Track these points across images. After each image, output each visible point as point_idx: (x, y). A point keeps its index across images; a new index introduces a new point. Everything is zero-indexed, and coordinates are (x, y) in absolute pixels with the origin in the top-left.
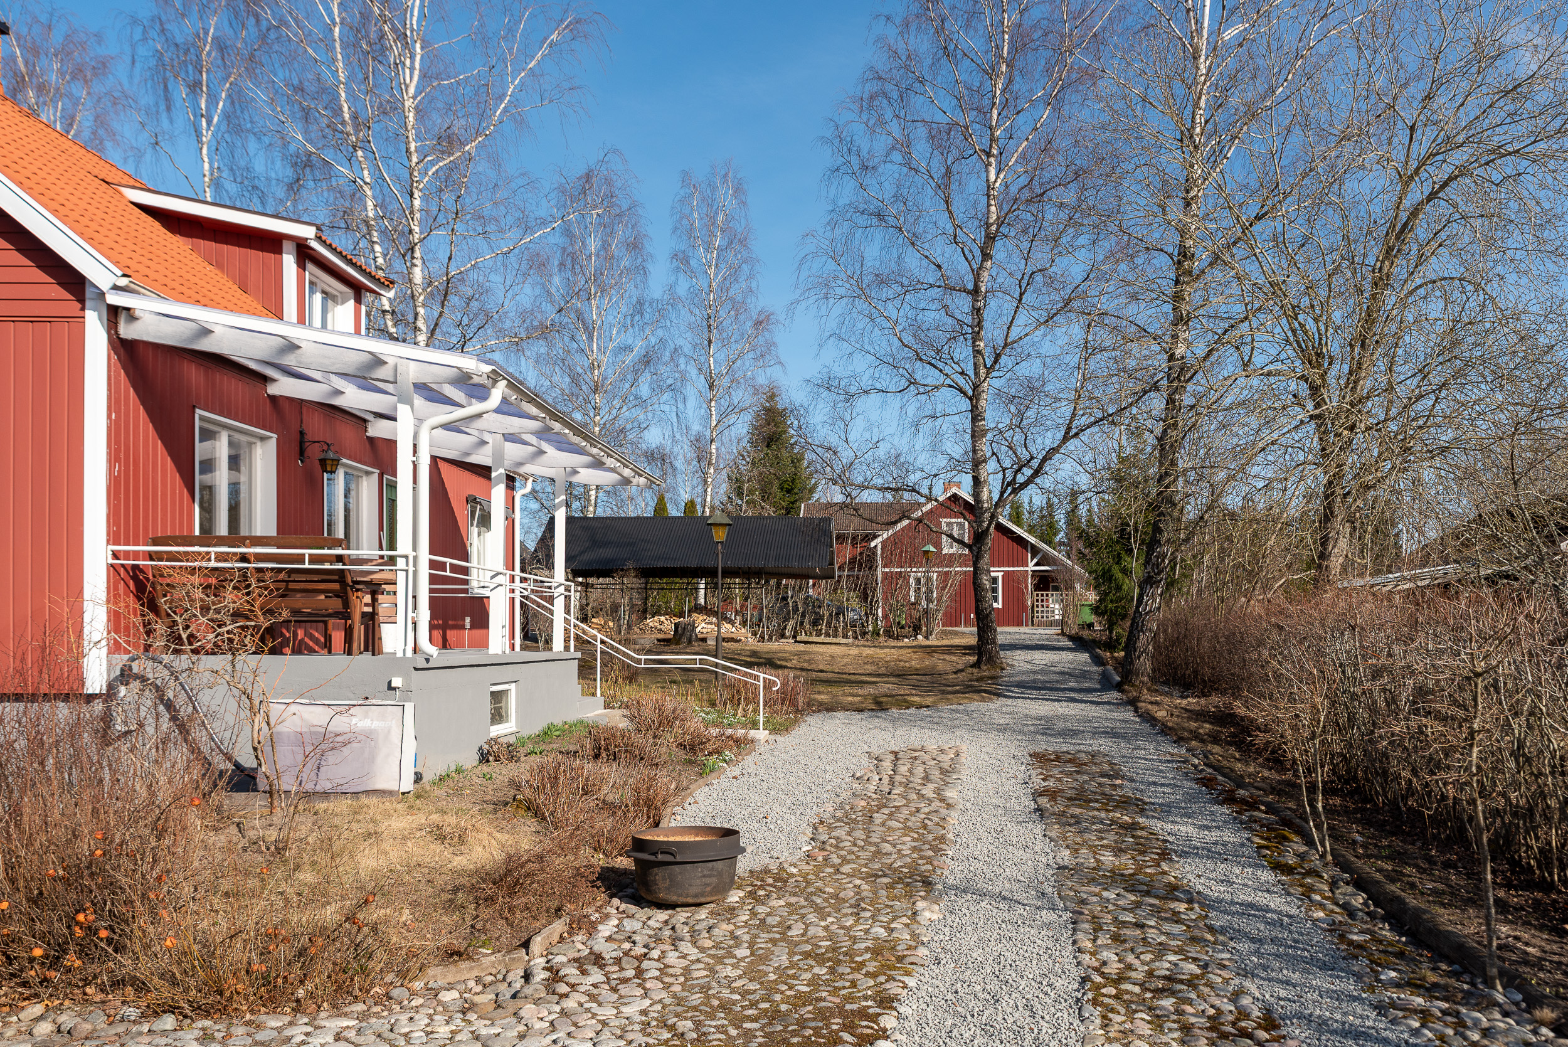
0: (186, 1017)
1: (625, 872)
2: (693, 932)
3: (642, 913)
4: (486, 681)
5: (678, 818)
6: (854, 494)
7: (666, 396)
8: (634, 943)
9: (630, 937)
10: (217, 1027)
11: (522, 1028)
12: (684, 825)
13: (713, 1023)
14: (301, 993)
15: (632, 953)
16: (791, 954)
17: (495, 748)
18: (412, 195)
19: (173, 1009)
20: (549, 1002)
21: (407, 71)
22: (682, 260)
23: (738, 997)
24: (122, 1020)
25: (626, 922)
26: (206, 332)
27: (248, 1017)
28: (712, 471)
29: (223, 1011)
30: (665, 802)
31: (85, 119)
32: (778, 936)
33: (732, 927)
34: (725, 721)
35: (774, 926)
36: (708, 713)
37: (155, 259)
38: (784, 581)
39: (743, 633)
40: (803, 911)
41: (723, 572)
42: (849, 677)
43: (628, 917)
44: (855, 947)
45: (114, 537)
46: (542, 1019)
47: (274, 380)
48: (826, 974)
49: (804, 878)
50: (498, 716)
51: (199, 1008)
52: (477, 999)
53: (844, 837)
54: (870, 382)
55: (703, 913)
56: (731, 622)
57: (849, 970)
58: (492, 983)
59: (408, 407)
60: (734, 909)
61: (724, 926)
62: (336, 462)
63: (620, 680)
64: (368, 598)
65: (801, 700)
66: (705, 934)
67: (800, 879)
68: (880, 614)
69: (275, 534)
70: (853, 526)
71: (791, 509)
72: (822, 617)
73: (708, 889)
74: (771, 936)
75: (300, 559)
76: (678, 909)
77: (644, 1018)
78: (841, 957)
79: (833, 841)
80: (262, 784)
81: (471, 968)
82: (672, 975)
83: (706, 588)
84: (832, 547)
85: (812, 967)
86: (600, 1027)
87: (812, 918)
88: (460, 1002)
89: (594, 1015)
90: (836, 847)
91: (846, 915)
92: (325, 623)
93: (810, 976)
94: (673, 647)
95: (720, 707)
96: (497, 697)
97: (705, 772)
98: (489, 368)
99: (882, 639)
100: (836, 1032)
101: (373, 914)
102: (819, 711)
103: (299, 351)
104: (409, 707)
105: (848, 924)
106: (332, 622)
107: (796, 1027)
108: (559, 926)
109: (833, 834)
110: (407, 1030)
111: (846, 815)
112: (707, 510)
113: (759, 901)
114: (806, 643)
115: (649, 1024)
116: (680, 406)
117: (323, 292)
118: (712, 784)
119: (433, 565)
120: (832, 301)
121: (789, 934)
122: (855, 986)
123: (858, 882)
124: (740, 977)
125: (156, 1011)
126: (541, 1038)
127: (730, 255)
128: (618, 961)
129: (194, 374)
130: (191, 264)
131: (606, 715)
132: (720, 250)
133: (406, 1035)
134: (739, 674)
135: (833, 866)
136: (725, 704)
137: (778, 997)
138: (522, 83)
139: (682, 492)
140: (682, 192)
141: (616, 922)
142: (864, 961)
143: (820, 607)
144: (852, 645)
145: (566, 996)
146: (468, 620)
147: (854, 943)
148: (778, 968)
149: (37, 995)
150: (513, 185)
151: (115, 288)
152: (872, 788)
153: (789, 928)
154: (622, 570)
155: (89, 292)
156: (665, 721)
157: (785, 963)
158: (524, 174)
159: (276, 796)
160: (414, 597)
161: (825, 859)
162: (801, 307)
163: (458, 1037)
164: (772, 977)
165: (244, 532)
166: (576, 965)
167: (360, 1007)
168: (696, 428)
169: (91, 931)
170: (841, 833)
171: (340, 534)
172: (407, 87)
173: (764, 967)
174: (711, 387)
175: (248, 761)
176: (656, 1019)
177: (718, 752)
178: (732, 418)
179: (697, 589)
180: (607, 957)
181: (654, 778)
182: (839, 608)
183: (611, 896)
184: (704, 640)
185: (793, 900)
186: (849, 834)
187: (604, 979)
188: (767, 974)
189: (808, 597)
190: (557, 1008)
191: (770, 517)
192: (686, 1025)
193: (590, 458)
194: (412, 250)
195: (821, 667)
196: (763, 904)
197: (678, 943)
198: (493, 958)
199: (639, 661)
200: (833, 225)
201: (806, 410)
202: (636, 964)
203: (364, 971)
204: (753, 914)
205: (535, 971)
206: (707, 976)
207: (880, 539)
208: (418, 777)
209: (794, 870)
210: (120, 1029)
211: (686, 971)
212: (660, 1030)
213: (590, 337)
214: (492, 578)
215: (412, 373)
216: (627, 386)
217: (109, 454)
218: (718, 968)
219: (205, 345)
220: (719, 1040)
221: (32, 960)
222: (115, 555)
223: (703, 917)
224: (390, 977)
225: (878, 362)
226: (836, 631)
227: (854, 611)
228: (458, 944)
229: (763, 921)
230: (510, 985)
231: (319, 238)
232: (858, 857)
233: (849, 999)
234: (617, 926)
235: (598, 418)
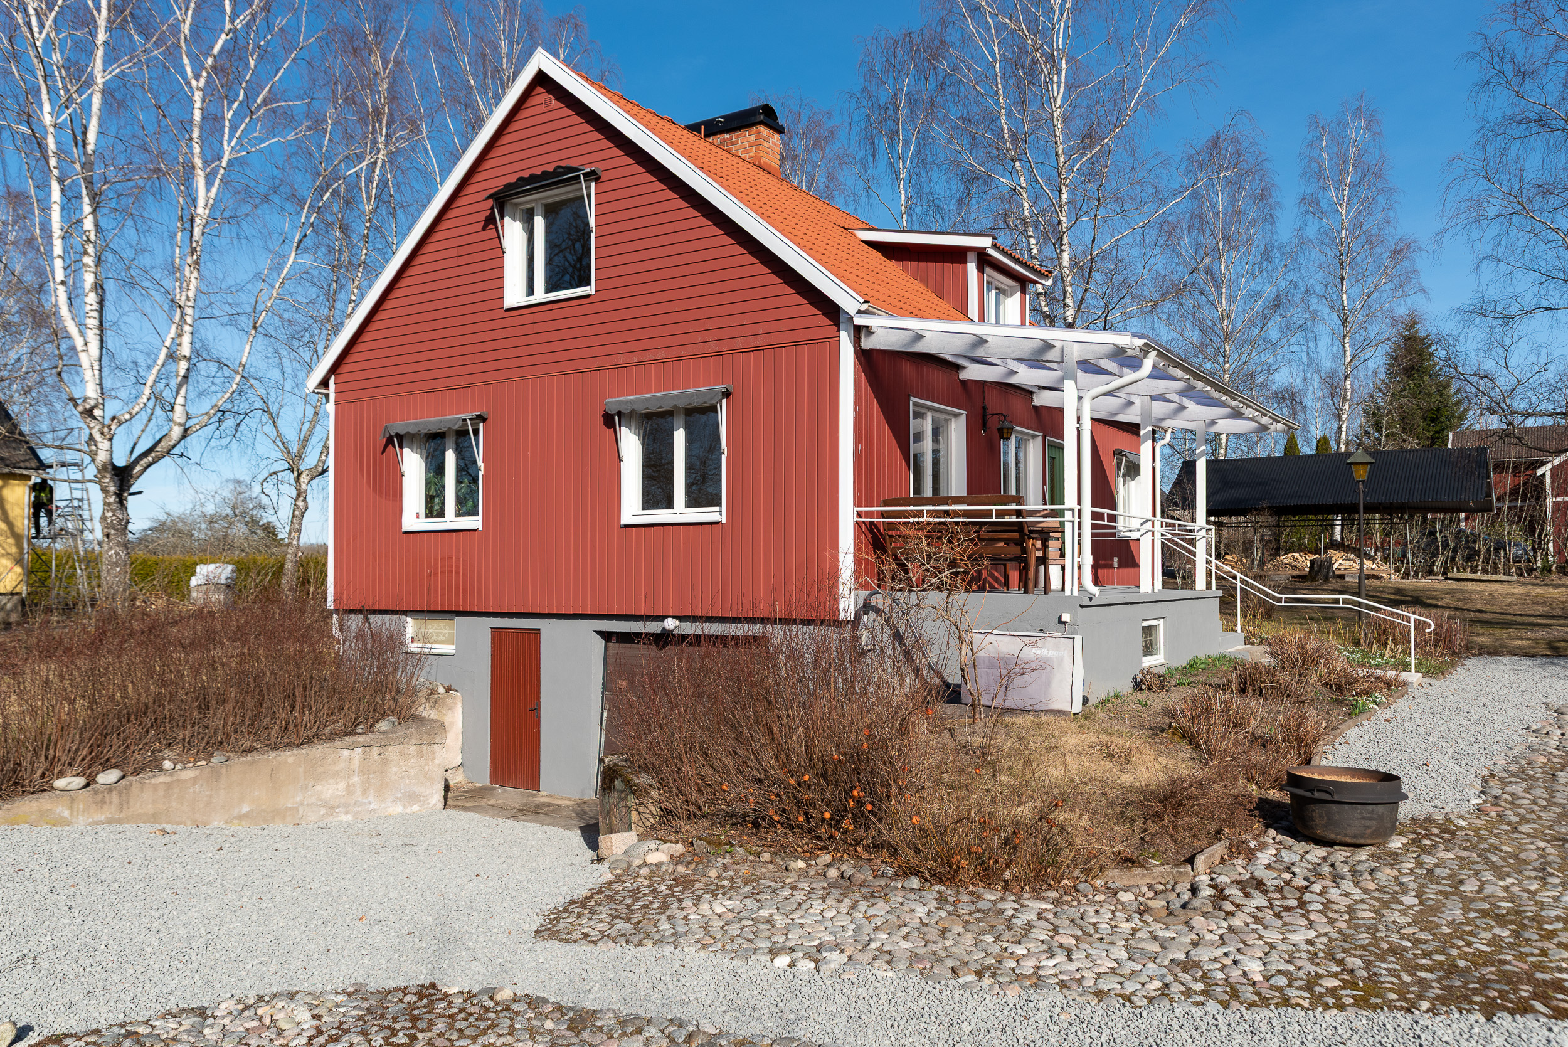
0: (926, 880)
1: (1279, 805)
2: (1354, 872)
3: (1302, 846)
4: (1139, 617)
5: (1330, 757)
6: (1516, 422)
7: (1298, 337)
8: (1294, 874)
9: (1289, 868)
10: (949, 892)
11: (1195, 937)
12: (1335, 764)
13: (1385, 966)
14: (1007, 874)
15: (1293, 884)
16: (1466, 910)
17: (1148, 678)
18: (1060, 191)
19: (918, 873)
20: (1216, 917)
21: (1055, 86)
22: (1311, 204)
23: (1410, 945)
24: (883, 876)
25: (1283, 853)
26: (919, 337)
27: (971, 888)
28: (1347, 406)
29: (952, 880)
30: (1315, 740)
31: (821, 177)
32: (1449, 889)
33: (1397, 873)
34: (1372, 662)
35: (1443, 878)
36: (1352, 653)
37: (882, 284)
38: (1430, 515)
39: (1384, 570)
40: (1477, 867)
41: (1365, 508)
42: (1515, 618)
43: (1285, 848)
44: (1543, 913)
45: (858, 502)
46: (1211, 932)
47: (964, 368)
48: (1509, 936)
49: (1475, 832)
50: (1149, 649)
51: (935, 875)
52: (1151, 903)
53: (1521, 794)
54: (1534, 302)
55: (1363, 855)
56: (1371, 558)
57: (1536, 937)
58: (1162, 892)
59: (1073, 382)
60: (1397, 854)
61: (1388, 871)
62: (1011, 430)
63: (1259, 617)
64: (1039, 544)
65: (1458, 642)
66: (1367, 876)
67: (1470, 833)
68: (1551, 549)
69: (965, 494)
70: (1513, 454)
71: (1437, 439)
72: (1478, 553)
73: (1368, 831)
74: (1441, 888)
75: (988, 514)
76: (1337, 848)
77: (1311, 948)
78: (1526, 922)
79: (1509, 798)
80: (966, 698)
81: (1144, 875)
82: (1336, 912)
83: (1342, 525)
84: (1488, 477)
85: (1492, 927)
86: (1267, 949)
87: (1487, 875)
88: (1136, 904)
89: (1261, 937)
90: (1512, 803)
91: (1529, 878)
92: (1005, 566)
93: (1490, 936)
94: (1308, 583)
95: (1365, 646)
96: (1148, 631)
97: (1353, 712)
98: (1142, 342)
99: (1554, 576)
100: (1527, 999)
101: (1061, 816)
102: (1480, 654)
103: (987, 345)
104: (1078, 639)
105: (1532, 888)
106: (1009, 565)
107: (1477, 986)
108: (1219, 849)
109: (1507, 789)
110: (1094, 920)
111: (1522, 770)
112: (1343, 447)
113: (1423, 849)
114: (1458, 580)
115: (1316, 954)
116: (1311, 345)
117: (997, 288)
118: (1362, 725)
119: (1095, 516)
120: (1484, 222)
121: (1462, 888)
122: (1546, 955)
123: (1542, 844)
124: (1410, 925)
125: (906, 872)
126: (1213, 949)
127: (1364, 191)
128: (1279, 889)
129: (909, 370)
130: (904, 283)
131: (1247, 651)
132: (1352, 186)
133: (1094, 924)
134: (1384, 613)
135: (1509, 823)
136: (1370, 643)
137: (1454, 952)
138: (1154, 72)
139: (1312, 428)
140: (1310, 137)
141: (1274, 852)
142: (1556, 930)
143: (1475, 542)
144: (1518, 583)
145: (1232, 914)
146: (1116, 560)
147: (1542, 909)
148: (1452, 922)
149: (826, 848)
150: (1148, 166)
151: (859, 312)
152: (1553, 743)
153: (1462, 882)
154: (1256, 509)
155: (842, 318)
156: (1310, 660)
157: (1461, 919)
158: (1157, 154)
159: (977, 709)
160: (1079, 543)
161: (1499, 815)
162: (1448, 236)
163: (1139, 935)
164: (1446, 930)
165: (943, 494)
166: (1239, 886)
167: (1054, 894)
168: (1327, 364)
169: (860, 803)
170: (1518, 789)
171: (1013, 492)
172: (1055, 99)
173: (1436, 919)
174: (1344, 324)
175: (954, 679)
176: (1323, 951)
177: (1367, 693)
178: (1369, 352)
179: (1333, 526)
180: (1268, 884)
181: (1303, 716)
182: (1498, 542)
183: (1267, 826)
184: (1342, 577)
185: (1464, 854)
186: (1527, 791)
187: (1267, 904)
188: (1439, 926)
189: (1460, 531)
190: (1225, 924)
191: (1413, 450)
192: (1354, 962)
193: (1229, 410)
194: (1061, 239)
195: (1479, 607)
196: (1429, 854)
197: (1339, 881)
198: (1162, 869)
199: (1279, 600)
200: (1484, 143)
201: (1456, 339)
202: (1298, 895)
203: (1054, 864)
204: (1419, 863)
205: (1201, 887)
206: (1373, 918)
207: (1549, 466)
208: (1085, 701)
209: (1464, 824)
210: (883, 882)
211: (1350, 910)
212: (1328, 963)
213: (1219, 288)
214: (1142, 524)
215: (1076, 353)
216: (1257, 331)
217: (855, 438)
218: (1385, 911)
219: (920, 348)
220: (1392, 983)
221: (823, 820)
222: (859, 514)
223: (1364, 858)
224: (1076, 873)
225: (1544, 278)
226: (1495, 566)
227: (1517, 544)
228: (1131, 852)
229: (1430, 872)
230: (1178, 895)
231: (994, 246)
232: (1540, 817)
233: (1540, 967)
234: (1275, 856)
235: (1227, 365)
